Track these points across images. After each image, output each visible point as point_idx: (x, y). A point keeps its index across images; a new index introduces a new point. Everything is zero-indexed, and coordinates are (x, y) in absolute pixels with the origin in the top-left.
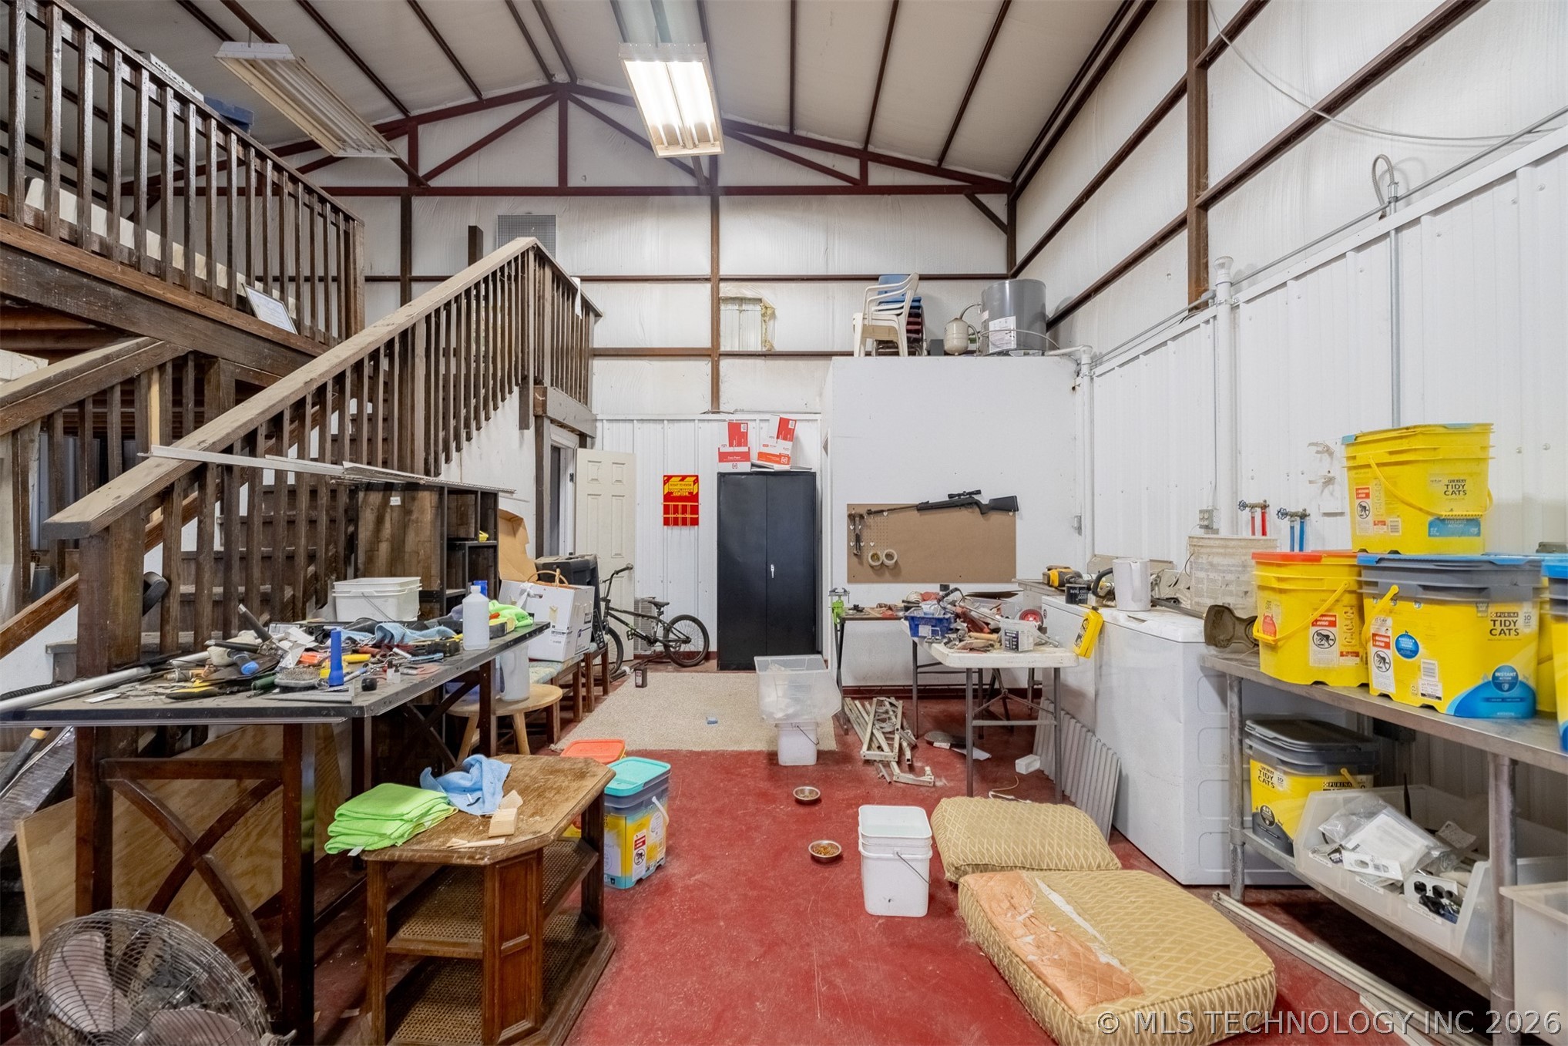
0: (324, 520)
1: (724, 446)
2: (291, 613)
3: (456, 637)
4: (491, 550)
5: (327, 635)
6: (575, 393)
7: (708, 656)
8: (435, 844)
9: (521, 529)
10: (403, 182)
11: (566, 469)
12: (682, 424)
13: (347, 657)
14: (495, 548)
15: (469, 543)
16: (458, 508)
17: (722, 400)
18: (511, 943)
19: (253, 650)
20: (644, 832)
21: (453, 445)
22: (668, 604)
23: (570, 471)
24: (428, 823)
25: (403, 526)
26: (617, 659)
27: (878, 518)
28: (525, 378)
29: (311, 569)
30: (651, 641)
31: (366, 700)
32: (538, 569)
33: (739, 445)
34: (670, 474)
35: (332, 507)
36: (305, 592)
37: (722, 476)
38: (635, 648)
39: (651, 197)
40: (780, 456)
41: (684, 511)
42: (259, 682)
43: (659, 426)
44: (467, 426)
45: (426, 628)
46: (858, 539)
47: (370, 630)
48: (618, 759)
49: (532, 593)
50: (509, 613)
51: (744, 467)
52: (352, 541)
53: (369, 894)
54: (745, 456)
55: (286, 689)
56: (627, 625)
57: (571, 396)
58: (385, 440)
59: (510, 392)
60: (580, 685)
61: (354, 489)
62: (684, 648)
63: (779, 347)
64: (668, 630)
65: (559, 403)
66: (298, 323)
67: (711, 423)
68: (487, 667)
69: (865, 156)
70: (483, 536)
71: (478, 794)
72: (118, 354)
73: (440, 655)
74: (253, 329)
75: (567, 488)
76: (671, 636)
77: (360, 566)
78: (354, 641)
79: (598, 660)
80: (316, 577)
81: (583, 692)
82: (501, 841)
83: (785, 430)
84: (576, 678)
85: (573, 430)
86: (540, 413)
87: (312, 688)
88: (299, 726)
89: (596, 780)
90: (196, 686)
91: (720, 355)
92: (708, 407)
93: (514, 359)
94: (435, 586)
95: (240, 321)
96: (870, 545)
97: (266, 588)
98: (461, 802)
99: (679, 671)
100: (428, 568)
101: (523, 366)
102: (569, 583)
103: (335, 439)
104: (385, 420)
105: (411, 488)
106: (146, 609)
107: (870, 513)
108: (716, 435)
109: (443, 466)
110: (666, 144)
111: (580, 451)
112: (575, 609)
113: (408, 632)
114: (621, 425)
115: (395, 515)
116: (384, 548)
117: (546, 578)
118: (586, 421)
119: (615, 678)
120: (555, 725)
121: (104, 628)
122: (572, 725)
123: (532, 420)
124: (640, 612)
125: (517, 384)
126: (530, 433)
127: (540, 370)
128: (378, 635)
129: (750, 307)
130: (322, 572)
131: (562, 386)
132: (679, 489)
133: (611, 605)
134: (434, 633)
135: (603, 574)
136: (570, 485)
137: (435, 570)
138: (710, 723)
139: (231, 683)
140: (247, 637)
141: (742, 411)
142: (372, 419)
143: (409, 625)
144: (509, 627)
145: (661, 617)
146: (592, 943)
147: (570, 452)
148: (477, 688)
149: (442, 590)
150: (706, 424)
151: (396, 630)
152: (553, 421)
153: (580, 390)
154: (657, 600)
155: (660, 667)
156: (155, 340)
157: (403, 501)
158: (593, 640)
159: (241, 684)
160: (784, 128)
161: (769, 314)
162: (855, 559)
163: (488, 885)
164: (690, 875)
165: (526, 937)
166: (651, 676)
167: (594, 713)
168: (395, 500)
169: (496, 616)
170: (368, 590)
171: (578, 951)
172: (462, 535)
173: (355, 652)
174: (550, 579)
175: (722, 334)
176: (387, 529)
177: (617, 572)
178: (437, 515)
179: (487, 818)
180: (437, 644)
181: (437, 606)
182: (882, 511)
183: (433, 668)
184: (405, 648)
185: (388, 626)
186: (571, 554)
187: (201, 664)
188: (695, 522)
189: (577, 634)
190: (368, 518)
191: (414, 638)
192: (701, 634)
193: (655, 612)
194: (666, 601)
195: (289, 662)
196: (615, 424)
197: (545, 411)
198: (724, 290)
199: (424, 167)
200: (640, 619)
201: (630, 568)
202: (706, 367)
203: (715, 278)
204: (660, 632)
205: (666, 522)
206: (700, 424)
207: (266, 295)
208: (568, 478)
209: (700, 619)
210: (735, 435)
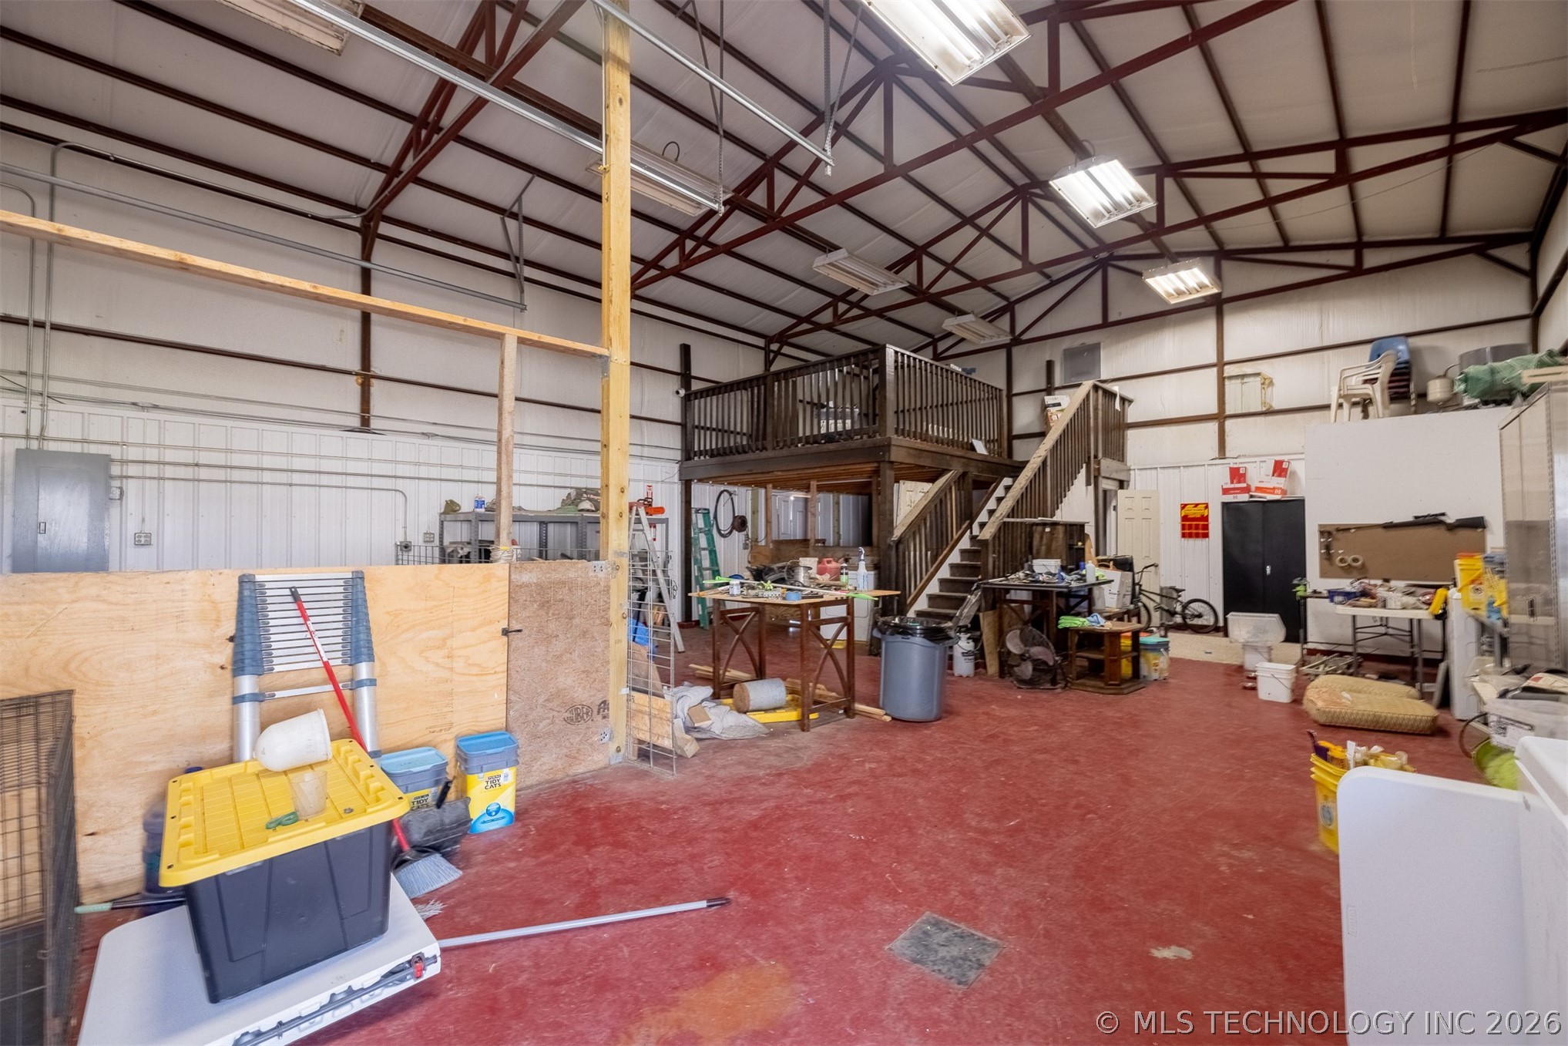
1: (1226, 484)
4: (1082, 551)
6: (1118, 457)
7: (1217, 629)
9: (1091, 542)
10: (1007, 340)
11: (1111, 503)
12: (1194, 468)
14: (1083, 549)
15: (1076, 546)
16: (1071, 532)
17: (1227, 450)
21: (1059, 501)
22: (1185, 590)
23: (1113, 504)
25: (1051, 540)
26: (1147, 623)
27: (1346, 534)
28: (1089, 458)
30: (1173, 614)
32: (1100, 561)
33: (1239, 482)
34: (1185, 503)
37: (1225, 506)
38: (1162, 617)
40: (1274, 488)
41: (1197, 528)
43: (1177, 471)
44: (1064, 490)
46: (1328, 547)
51: (1244, 497)
52: (1031, 546)
54: (1247, 490)
56: (1154, 601)
57: (1115, 459)
59: (1081, 470)
61: (1033, 525)
62: (1196, 621)
63: (1276, 406)
64: (1185, 607)
65: (1107, 465)
66: (986, 448)
67: (1217, 467)
69: (1360, 245)
70: (1080, 544)
72: (948, 478)
74: (977, 458)
75: (1111, 514)
76: (1187, 612)
77: (1034, 555)
83: (1279, 469)
85: (1116, 480)
86: (1097, 475)
91: (1225, 417)
92: (1216, 454)
93: (1083, 449)
95: (970, 454)
96: (1339, 552)
100: (1063, 555)
101: (1088, 453)
102: (1117, 570)
105: (1051, 524)
107: (1338, 530)
108: (1220, 475)
109: (1058, 512)
111: (1120, 491)
112: (1122, 583)
114: (1148, 472)
115: (1047, 535)
116: (1044, 547)
118: (1124, 473)
123: (1092, 481)
124: (1164, 594)
125: (1084, 464)
126: (1091, 488)
127: (1096, 451)
129: (1251, 379)
131: (1109, 455)
132: (1192, 512)
133: (1143, 588)
135: (1137, 568)
136: (1113, 513)
137: (1067, 556)
141: (1245, 456)
144: (1100, 578)
145: (1179, 599)
147: (1113, 493)
149: (1066, 566)
150: (1214, 467)
152: (1104, 478)
153: (1118, 452)
154: (1177, 587)
155: (1180, 632)
156: (954, 471)
157: (1051, 530)
158: (1132, 603)
160: (1280, 244)
161: (1268, 383)
162: (1326, 563)
165: (1116, 657)
166: (1170, 633)
168: (1048, 530)
170: (1041, 563)
172: (1073, 543)
174: (1106, 566)
175: (1227, 402)
176: (1045, 541)
177: (1146, 567)
178: (1063, 535)
182: (1349, 529)
186: (1117, 555)
188: (1206, 536)
189: (1123, 596)
190: (1037, 537)
192: (1211, 613)
193: (1175, 595)
194: (1183, 589)
196: (1144, 471)
197: (1099, 474)
198: (1229, 370)
199: (1018, 330)
200: (1164, 599)
201: (1157, 566)
202: (1213, 426)
203: (1221, 364)
204: (1179, 608)
205: (1184, 535)
206: (1210, 468)
207: (977, 438)
208: (1112, 508)
209: (1211, 603)
210: (1236, 474)
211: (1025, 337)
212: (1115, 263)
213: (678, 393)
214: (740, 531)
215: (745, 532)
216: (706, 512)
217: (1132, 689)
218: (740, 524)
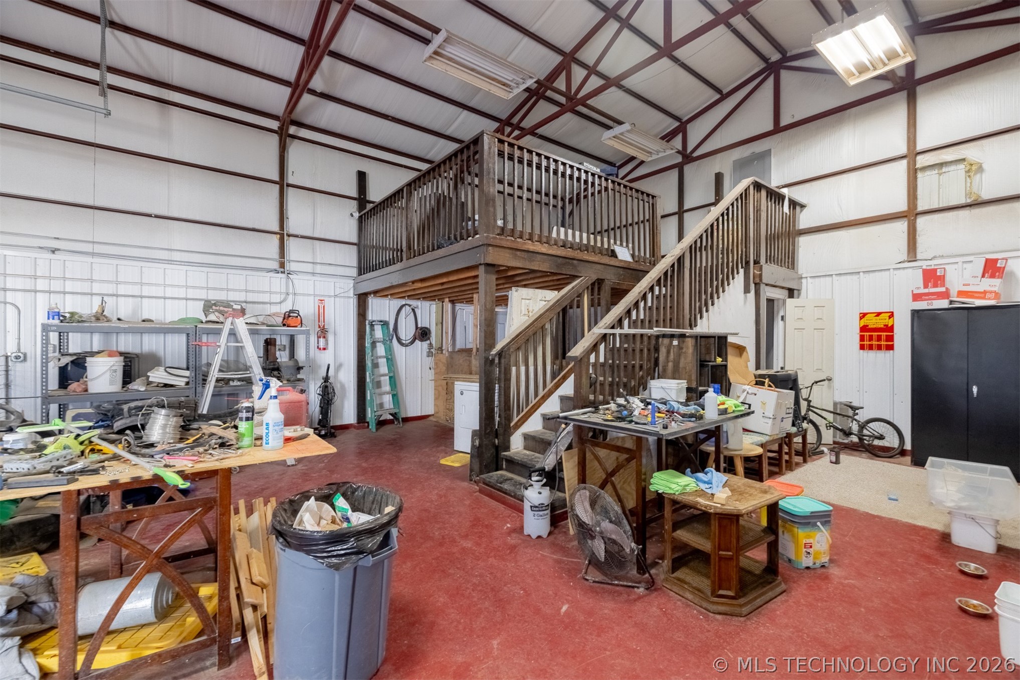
0: (646, 351)
1: (918, 288)
2: (634, 393)
3: (702, 412)
4: (724, 367)
5: (649, 404)
6: (785, 263)
7: (903, 453)
8: (691, 498)
9: (745, 353)
10: (679, 159)
11: (778, 312)
12: (877, 274)
13: (657, 414)
14: (726, 366)
15: (711, 363)
16: (705, 345)
17: (919, 250)
18: (724, 553)
19: (624, 406)
20: (811, 541)
21: (704, 309)
22: (862, 408)
23: (781, 313)
24: (688, 489)
25: (679, 355)
26: (817, 441)
28: (747, 263)
29: (641, 373)
30: (847, 433)
31: (664, 432)
32: (756, 378)
33: (935, 286)
34: (865, 311)
35: (649, 343)
36: (639, 383)
37: (916, 314)
38: (834, 436)
39: (848, 110)
40: (985, 292)
41: (879, 338)
42: (628, 419)
43: (855, 277)
44: (712, 297)
45: (689, 406)
47: (665, 403)
48: (797, 495)
49: (750, 392)
50: (730, 403)
51: (944, 304)
52: (657, 361)
53: (666, 512)
54: (945, 295)
55: (636, 423)
56: (825, 418)
57: (781, 266)
58: (671, 307)
59: (738, 273)
60: (784, 453)
61: (658, 337)
62: (877, 442)
63: (986, 196)
64: (862, 426)
65: (771, 272)
66: (633, 256)
67: (906, 271)
68: (718, 428)
70: (719, 360)
71: (710, 485)
72: (576, 286)
73: (694, 419)
74: (617, 264)
75: (779, 325)
76: (865, 432)
77: (660, 373)
78: (659, 408)
79: (799, 439)
80: (642, 377)
81: (786, 457)
82: (719, 505)
83: (992, 269)
84: (780, 446)
85: (783, 288)
86: (758, 281)
87: (645, 424)
88: (641, 437)
89: (772, 496)
90: (609, 417)
91: (917, 214)
92: (904, 257)
93: (740, 253)
94: (694, 385)
95: (612, 262)
97: (625, 380)
98: (703, 486)
99: (873, 459)
100: (690, 376)
101: (746, 256)
102: (776, 387)
103: (650, 308)
104: (671, 296)
105: (683, 336)
106: (591, 387)
108: (913, 279)
109: (699, 321)
110: (858, 74)
111: (789, 301)
112: (778, 405)
113: (681, 406)
114: (822, 279)
115: (675, 350)
116: (670, 364)
117: (759, 383)
118: (793, 279)
119: (815, 454)
120: (764, 472)
121: (580, 393)
122: (777, 476)
123: (752, 286)
124: (838, 412)
125: (742, 268)
126: (751, 295)
127: (758, 255)
128: (668, 406)
129: (953, 168)
130: (645, 375)
131: (774, 261)
133: (811, 404)
134: (692, 408)
135: (803, 382)
136: (781, 323)
137: (694, 377)
138: (890, 499)
139: (619, 418)
140: (621, 401)
141: (942, 257)
142: (665, 296)
143: (681, 403)
144: (730, 411)
145: (856, 417)
146: (770, 580)
147: (781, 302)
148: (713, 439)
149: (697, 387)
150: (901, 271)
151: (676, 405)
152: (767, 285)
153: (789, 260)
154: (852, 404)
155: (855, 453)
156: (586, 277)
157: (679, 343)
158: (793, 425)
159: (622, 419)
161: (975, 169)
163: (713, 522)
164: (846, 578)
165: (730, 553)
166: (843, 457)
167: (795, 472)
168: (675, 343)
169: (723, 404)
170: (664, 385)
171: (761, 581)
172: (708, 359)
173: (659, 412)
174: (763, 384)
175: (919, 197)
176: (672, 356)
177: (816, 382)
178: (694, 350)
179: (713, 495)
180: (693, 414)
181: (695, 395)
183: (691, 425)
184: (679, 414)
185: (672, 403)
186: (782, 368)
187: (607, 409)
188: (890, 348)
189: (780, 420)
190: (663, 351)
191: (683, 410)
192: (896, 434)
193: (851, 413)
194: (861, 406)
195: (636, 413)
196: (817, 280)
197: (761, 280)
198: (922, 161)
199: (690, 148)
200: (838, 417)
201: (830, 380)
202: (902, 226)
203: (912, 154)
204: (855, 428)
205: (862, 347)
206: (896, 272)
207: (621, 245)
208: (780, 318)
209: (895, 423)
210: (932, 277)
211: (695, 155)
212: (789, 64)
213: (352, 215)
214: (422, 340)
215: (428, 342)
216: (385, 324)
217: (759, 602)
218: (423, 334)
